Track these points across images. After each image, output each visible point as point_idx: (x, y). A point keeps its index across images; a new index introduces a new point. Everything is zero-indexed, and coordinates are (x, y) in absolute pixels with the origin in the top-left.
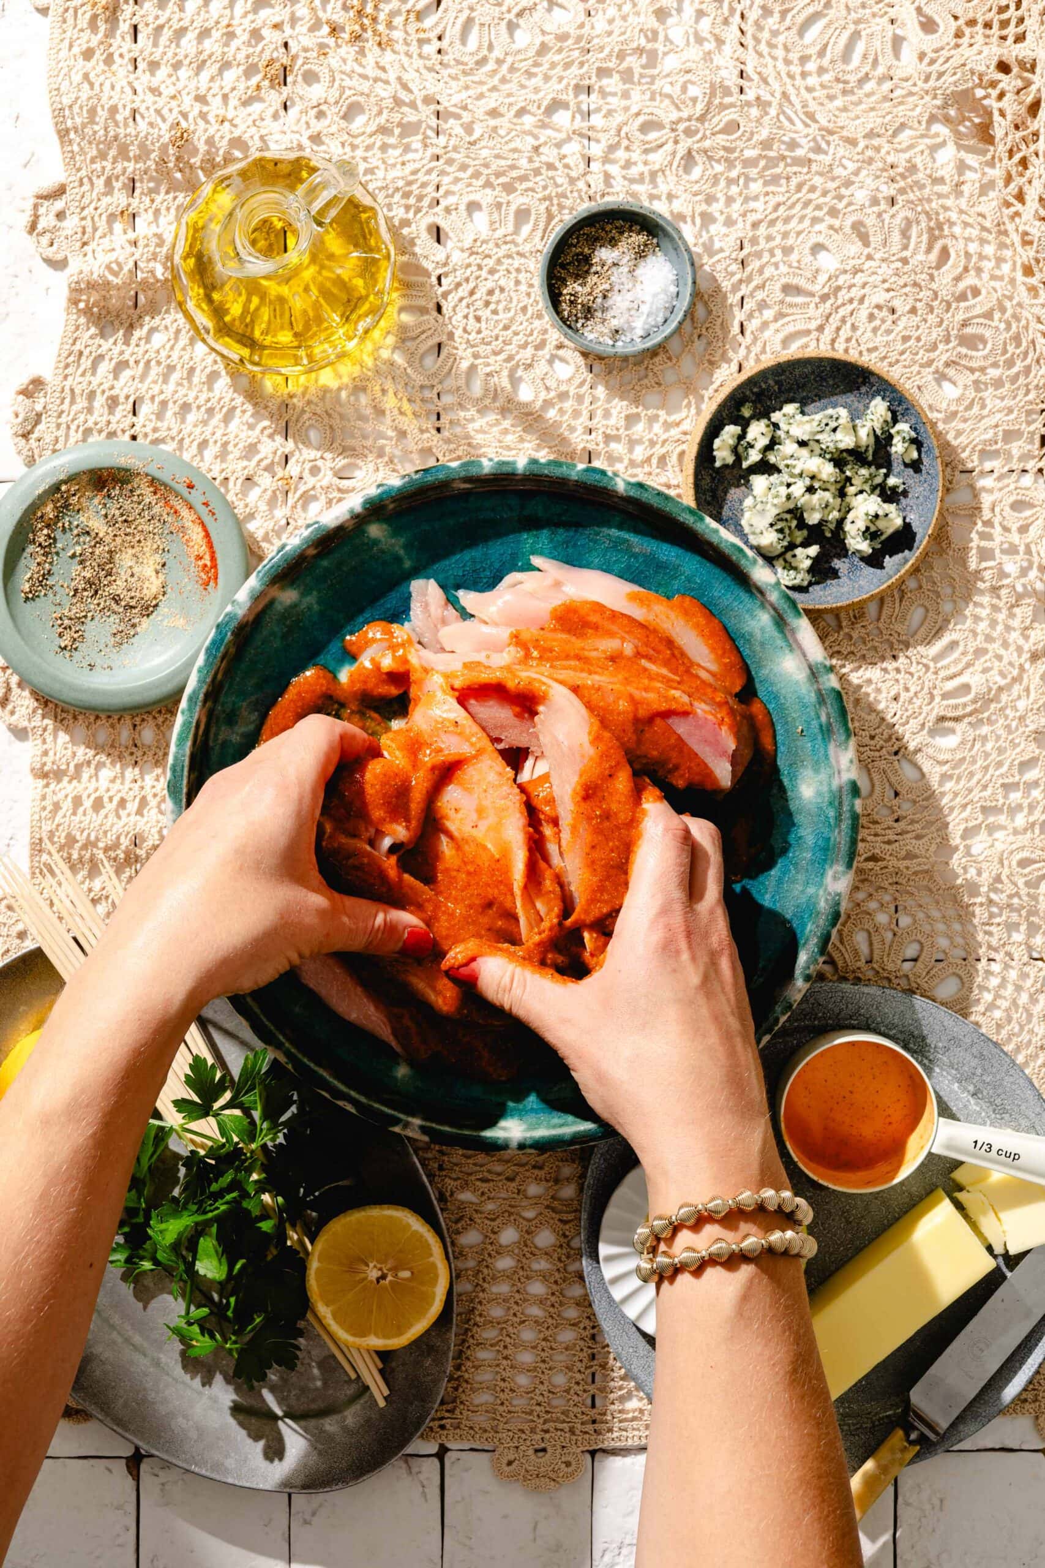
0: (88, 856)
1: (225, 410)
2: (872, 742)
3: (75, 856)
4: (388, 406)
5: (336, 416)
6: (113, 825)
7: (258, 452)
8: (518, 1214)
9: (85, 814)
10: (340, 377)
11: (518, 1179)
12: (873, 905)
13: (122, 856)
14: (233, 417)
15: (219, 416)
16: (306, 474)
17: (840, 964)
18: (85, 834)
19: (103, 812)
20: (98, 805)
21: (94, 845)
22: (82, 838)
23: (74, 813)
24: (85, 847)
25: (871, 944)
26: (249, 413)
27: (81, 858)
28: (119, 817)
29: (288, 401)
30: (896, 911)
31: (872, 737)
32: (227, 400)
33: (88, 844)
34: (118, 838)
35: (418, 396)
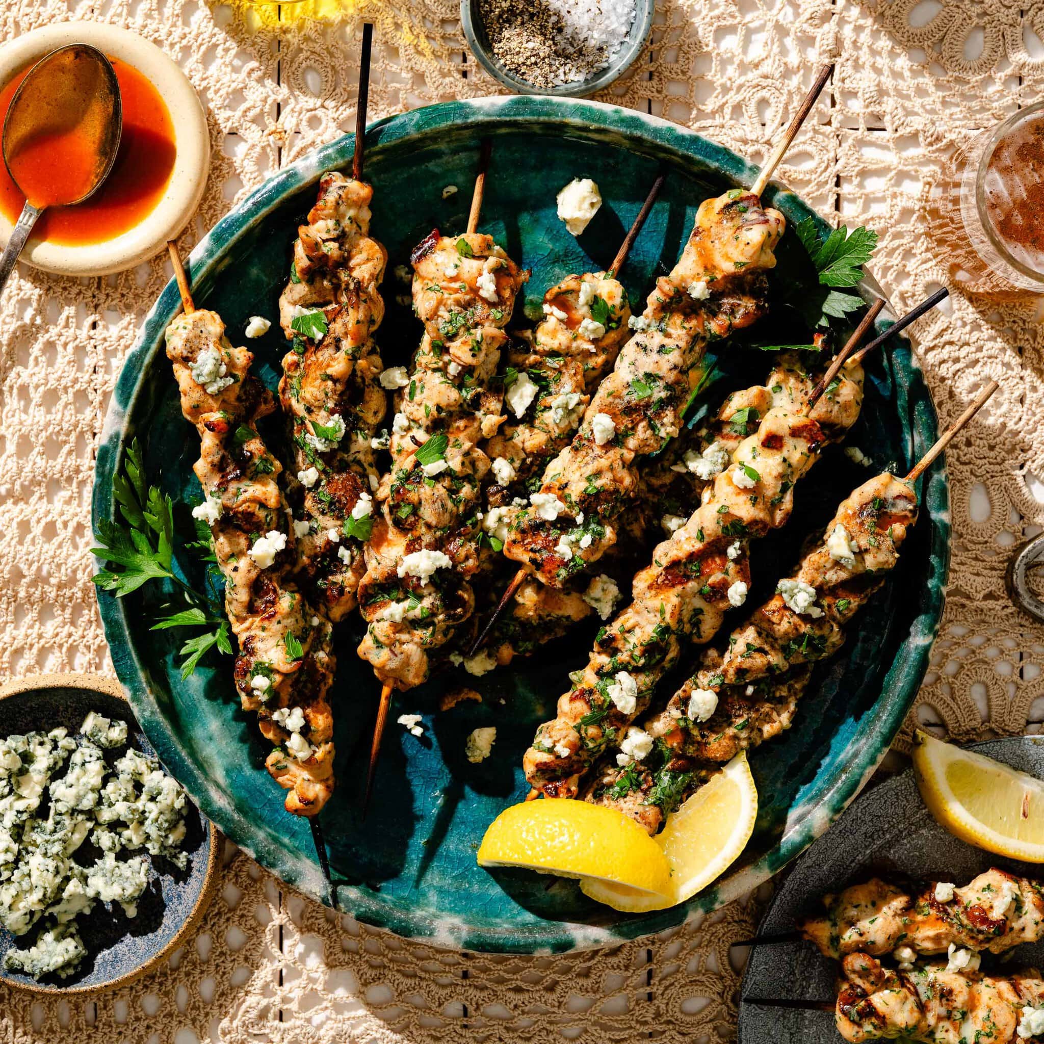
0: (38, 593)
1: (203, 48)
2: (992, 454)
3: (22, 594)
4: (401, 43)
5: (338, 54)
6: (68, 556)
7: (245, 100)
8: (560, 1033)
9: (33, 542)
10: (345, 8)
11: (558, 990)
12: (991, 652)
13: (79, 595)
14: (214, 57)
15: (196, 56)
16: (304, 127)
17: (951, 724)
18: (35, 567)
19: (56, 541)
20: (50, 531)
21: (46, 581)
22: (30, 573)
23: (21, 542)
24: (34, 583)
25: (989, 700)
26: (233, 52)
27: (29, 596)
28: (76, 547)
29: (283, 37)
30: (1021, 659)
31: (992, 448)
32: (206, 36)
33: (39, 580)
34: (75, 572)
35: (438, 32)
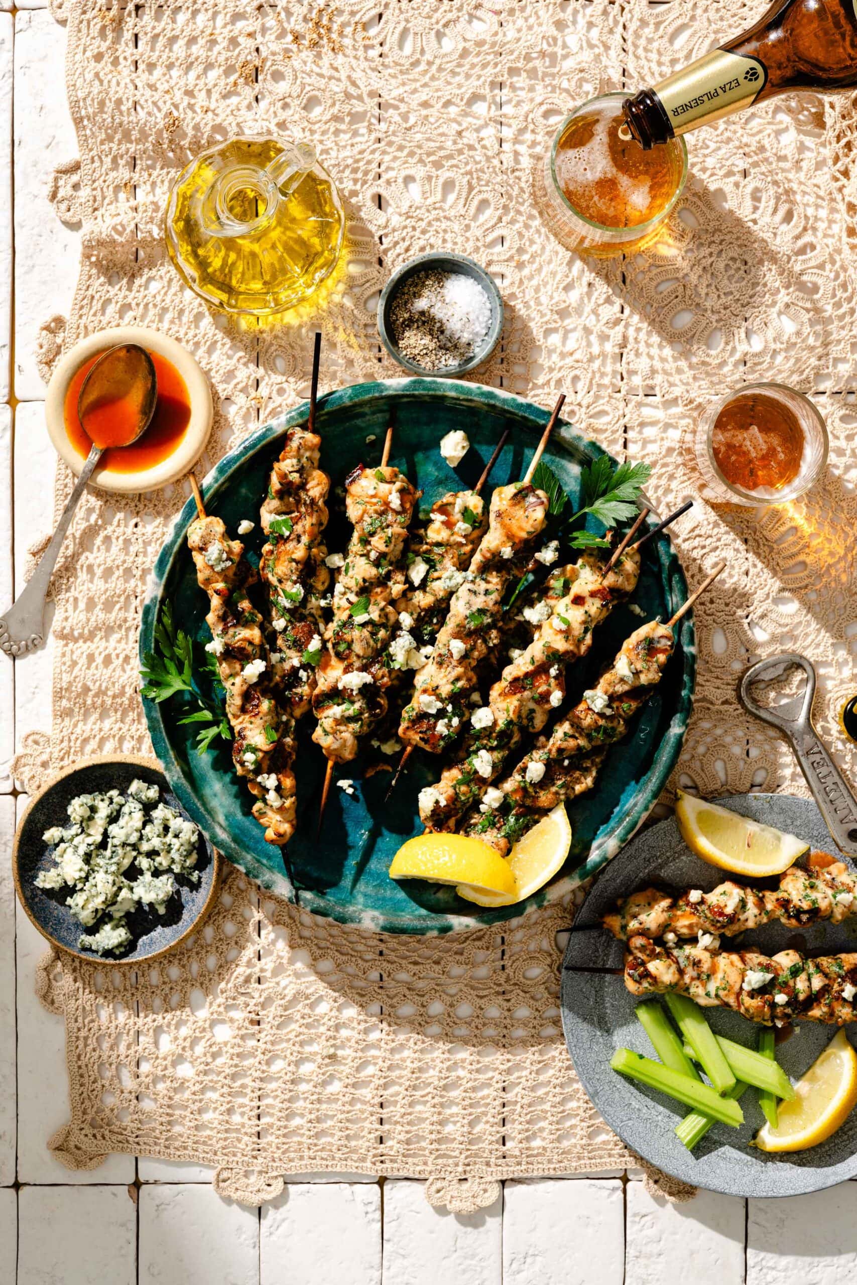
0: (99, 702)
1: (208, 343)
2: (727, 609)
3: (89, 702)
4: (338, 340)
5: (298, 348)
6: (120, 677)
7: (235, 377)
8: (443, 991)
9: (97, 668)
10: (301, 317)
11: (443, 963)
12: (728, 739)
13: (127, 702)
14: (215, 349)
15: (203, 349)
16: (274, 395)
17: (701, 787)
18: (98, 684)
19: (111, 667)
20: (107, 661)
21: (105, 693)
22: (94, 688)
23: (88, 668)
24: (97, 695)
25: (726, 771)
26: (228, 346)
27: (94, 703)
28: (124, 670)
29: (260, 336)
30: (748, 744)
31: (727, 605)
32: (210, 335)
33: (101, 693)
35: (362, 332)
